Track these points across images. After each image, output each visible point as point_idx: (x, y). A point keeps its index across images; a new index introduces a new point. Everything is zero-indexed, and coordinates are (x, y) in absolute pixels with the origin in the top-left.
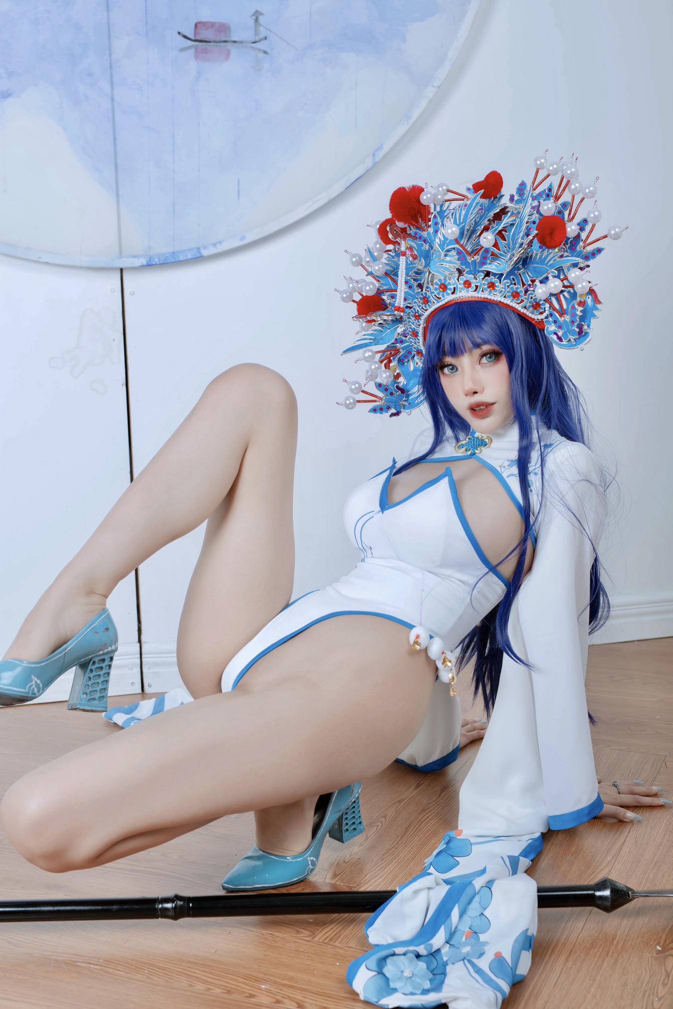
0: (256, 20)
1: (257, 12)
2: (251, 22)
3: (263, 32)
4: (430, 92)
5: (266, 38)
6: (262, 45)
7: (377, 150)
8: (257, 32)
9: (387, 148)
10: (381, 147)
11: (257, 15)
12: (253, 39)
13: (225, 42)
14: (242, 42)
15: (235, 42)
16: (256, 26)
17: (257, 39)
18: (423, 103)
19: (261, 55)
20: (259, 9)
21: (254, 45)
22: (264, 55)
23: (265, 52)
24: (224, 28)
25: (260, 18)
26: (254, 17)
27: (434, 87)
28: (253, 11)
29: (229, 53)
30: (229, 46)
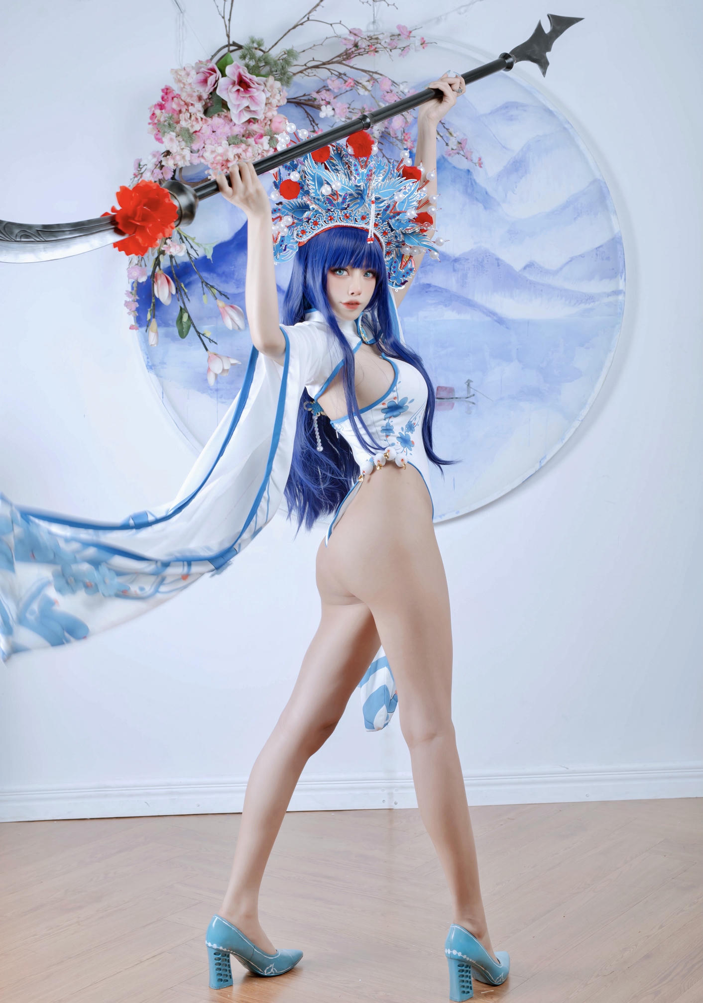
0: (468, 385)
1: (468, 380)
2: (465, 386)
3: (472, 392)
4: (577, 424)
5: (474, 395)
6: (471, 400)
7: (542, 459)
8: (468, 391)
9: (548, 458)
10: (545, 457)
11: (469, 383)
12: (466, 396)
13: (452, 398)
14: (460, 398)
15: (457, 398)
16: (468, 387)
17: (469, 396)
18: (573, 430)
19: (471, 405)
20: (470, 379)
21: (467, 399)
22: (473, 405)
23: (473, 403)
24: (451, 390)
25: (471, 384)
26: (467, 384)
27: (579, 420)
28: (467, 379)
29: (453, 404)
30: (454, 401)
